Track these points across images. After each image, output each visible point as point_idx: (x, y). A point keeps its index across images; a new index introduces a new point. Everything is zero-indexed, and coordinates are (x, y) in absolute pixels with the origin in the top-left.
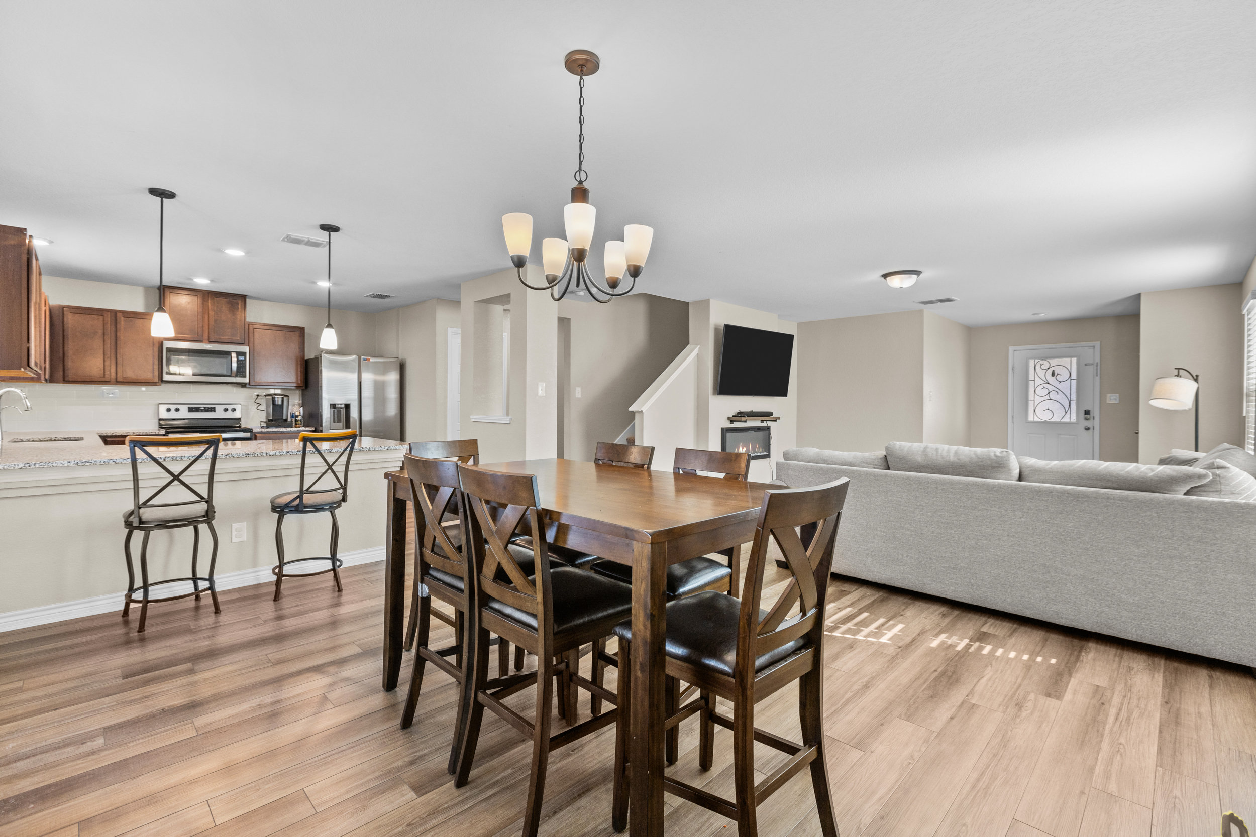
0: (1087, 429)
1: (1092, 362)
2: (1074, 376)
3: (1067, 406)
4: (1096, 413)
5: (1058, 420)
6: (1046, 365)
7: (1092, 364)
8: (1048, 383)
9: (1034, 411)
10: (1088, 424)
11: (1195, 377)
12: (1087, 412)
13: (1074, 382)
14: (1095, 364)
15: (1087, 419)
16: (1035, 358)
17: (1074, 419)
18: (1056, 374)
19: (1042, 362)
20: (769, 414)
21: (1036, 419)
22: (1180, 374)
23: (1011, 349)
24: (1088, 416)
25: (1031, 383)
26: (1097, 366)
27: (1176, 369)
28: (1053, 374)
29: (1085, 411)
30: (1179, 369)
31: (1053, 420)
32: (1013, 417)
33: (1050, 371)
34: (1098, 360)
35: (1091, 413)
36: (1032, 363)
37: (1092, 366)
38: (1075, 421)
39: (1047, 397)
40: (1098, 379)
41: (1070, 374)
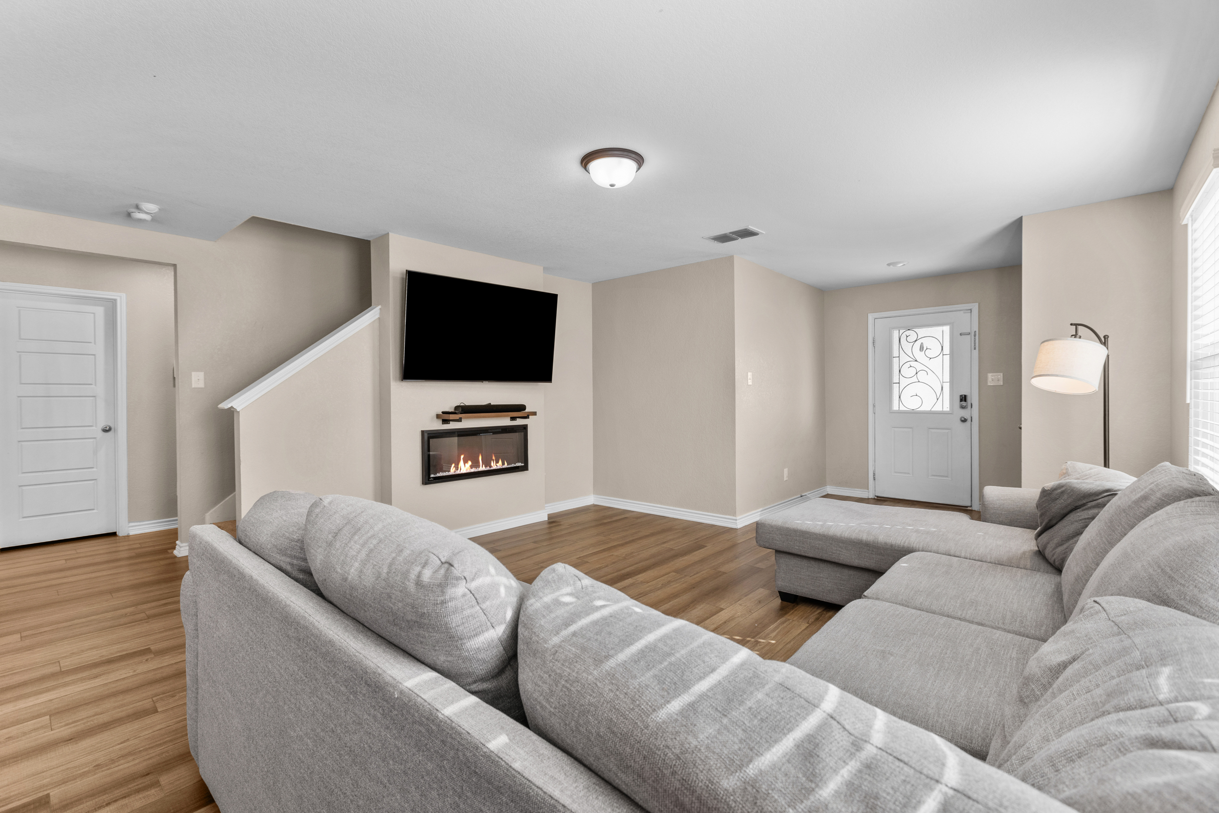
0: (964, 420)
1: (968, 331)
2: (947, 350)
3: (938, 391)
4: (974, 399)
5: (928, 409)
6: (913, 337)
7: (969, 334)
8: (916, 361)
9: (900, 397)
10: (965, 413)
11: (1103, 339)
12: (964, 398)
13: (947, 359)
14: (973, 334)
15: (962, 407)
16: (899, 329)
17: (947, 408)
18: (925, 349)
19: (908, 333)
20: (521, 408)
21: (902, 408)
22: (1079, 334)
23: (871, 317)
24: (964, 403)
25: (896, 360)
26: (975, 336)
27: (1071, 324)
28: (921, 348)
29: (961, 396)
30: (1076, 325)
31: (921, 409)
32: (874, 406)
33: (917, 345)
34: (976, 328)
35: (968, 399)
36: (896, 334)
37: (969, 337)
38: (948, 410)
39: (914, 379)
40: (976, 353)
41: (942, 347)
